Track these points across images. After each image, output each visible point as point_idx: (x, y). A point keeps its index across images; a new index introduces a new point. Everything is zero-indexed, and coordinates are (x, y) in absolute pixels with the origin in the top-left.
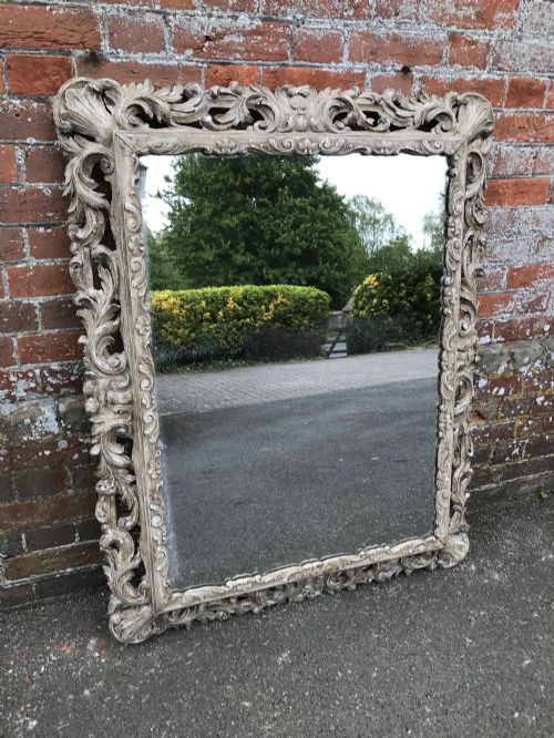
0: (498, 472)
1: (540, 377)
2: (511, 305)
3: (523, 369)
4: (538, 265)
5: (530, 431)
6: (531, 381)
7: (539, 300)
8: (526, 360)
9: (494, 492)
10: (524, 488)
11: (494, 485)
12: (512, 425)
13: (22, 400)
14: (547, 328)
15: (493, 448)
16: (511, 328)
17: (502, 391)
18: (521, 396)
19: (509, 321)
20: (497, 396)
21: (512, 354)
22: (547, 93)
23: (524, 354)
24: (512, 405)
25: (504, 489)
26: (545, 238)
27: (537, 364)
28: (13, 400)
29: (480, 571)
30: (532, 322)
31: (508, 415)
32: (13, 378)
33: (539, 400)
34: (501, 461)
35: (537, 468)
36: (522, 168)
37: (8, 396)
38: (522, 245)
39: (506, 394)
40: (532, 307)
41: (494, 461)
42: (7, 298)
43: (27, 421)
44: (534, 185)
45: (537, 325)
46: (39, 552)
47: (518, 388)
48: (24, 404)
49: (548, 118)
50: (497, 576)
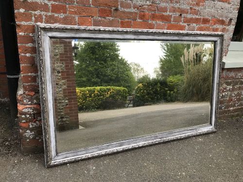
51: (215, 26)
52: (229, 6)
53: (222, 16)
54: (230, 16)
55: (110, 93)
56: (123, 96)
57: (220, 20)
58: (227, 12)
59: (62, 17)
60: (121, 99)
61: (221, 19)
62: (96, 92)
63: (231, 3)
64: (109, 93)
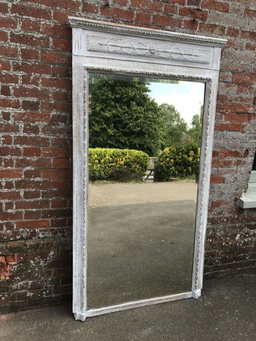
0: (211, 268)
1: (223, 236)
2: (213, 213)
3: (218, 234)
4: (221, 201)
5: (221, 254)
6: (220, 237)
7: (222, 211)
8: (218, 230)
9: (210, 276)
10: (221, 275)
11: (210, 273)
12: (215, 252)
13: (66, 237)
14: (225, 220)
15: (209, 260)
16: (213, 220)
17: (211, 240)
18: (217, 242)
19: (213, 218)
20: (209, 242)
21: (214, 229)
22: (220, 154)
23: (218, 228)
24: (214, 245)
25: (214, 275)
26: (223, 193)
27: (222, 232)
28: (64, 236)
29: (204, 301)
30: (220, 218)
31: (213, 248)
32: (65, 230)
33: (224, 244)
34: (212, 264)
35: (225, 268)
36: (214, 173)
37: (63, 235)
38: (215, 195)
39: (212, 241)
40: (220, 213)
41: (209, 264)
42: (67, 208)
43: (68, 243)
44: (218, 178)
45: (222, 219)
46: (64, 285)
47: (216, 239)
48: (67, 238)
49: (221, 160)
50: (209, 303)
51: (226, 159)
52: (244, 135)
53: (235, 147)
54: (246, 146)
55: (126, 159)
56: (142, 165)
57: (233, 152)
58: (241, 143)
59: (35, 160)
60: (138, 169)
61: (233, 150)
62: (107, 157)
63: (245, 132)
64: (124, 159)
